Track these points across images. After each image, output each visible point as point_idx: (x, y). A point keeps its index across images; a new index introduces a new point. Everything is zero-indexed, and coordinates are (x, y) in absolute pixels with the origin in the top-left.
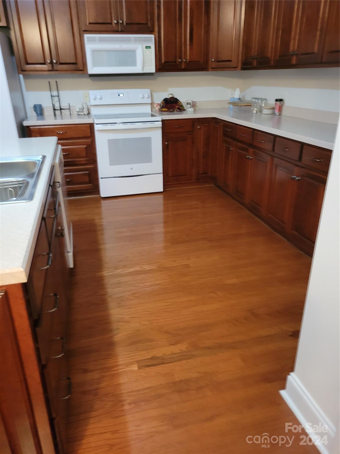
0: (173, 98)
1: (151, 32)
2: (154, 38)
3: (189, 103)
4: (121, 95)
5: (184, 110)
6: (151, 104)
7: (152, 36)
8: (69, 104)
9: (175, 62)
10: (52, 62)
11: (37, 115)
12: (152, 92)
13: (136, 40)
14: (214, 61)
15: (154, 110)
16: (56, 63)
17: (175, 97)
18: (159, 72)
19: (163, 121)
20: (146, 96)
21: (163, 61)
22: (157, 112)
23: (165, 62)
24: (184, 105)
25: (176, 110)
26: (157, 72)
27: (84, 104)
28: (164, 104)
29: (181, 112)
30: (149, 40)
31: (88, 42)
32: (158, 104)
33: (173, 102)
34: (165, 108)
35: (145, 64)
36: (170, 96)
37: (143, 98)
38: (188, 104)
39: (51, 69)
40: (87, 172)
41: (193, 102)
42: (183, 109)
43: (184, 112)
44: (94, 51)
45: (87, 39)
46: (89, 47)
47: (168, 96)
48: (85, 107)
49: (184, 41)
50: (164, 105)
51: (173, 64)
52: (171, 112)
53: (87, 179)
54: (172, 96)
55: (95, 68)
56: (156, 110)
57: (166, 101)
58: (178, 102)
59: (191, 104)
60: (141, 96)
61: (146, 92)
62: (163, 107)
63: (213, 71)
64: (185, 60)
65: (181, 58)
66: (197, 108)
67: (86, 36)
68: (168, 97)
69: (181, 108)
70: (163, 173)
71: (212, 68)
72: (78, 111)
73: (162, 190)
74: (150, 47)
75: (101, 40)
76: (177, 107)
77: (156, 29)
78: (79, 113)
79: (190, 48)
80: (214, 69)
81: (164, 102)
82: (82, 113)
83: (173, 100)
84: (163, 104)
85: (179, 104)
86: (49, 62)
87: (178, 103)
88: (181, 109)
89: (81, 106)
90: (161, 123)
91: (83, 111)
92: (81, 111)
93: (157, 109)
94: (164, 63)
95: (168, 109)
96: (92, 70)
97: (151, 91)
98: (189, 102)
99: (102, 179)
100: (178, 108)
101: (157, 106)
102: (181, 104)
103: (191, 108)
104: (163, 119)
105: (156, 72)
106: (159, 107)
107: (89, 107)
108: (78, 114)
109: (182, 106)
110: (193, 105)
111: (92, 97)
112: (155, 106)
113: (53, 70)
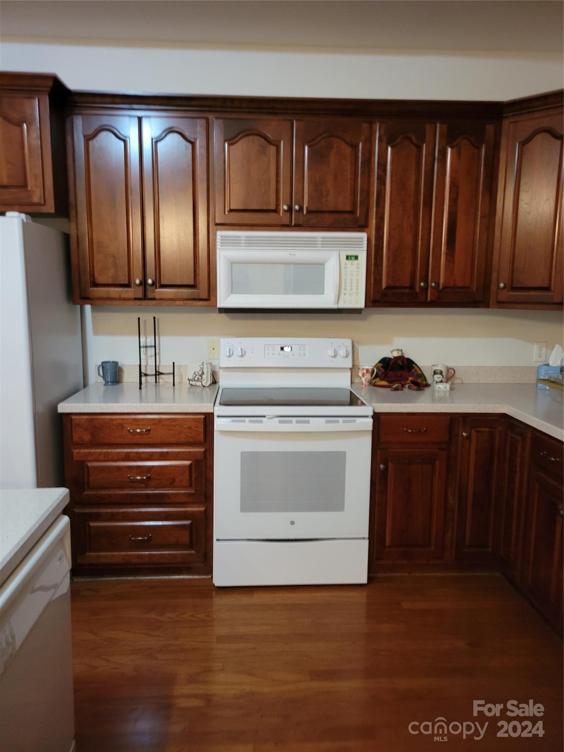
0: (401, 358)
1: (361, 227)
2: (365, 239)
3: (439, 372)
4: (287, 349)
5: (428, 385)
6: (351, 369)
7: (364, 236)
8: (174, 363)
9: (412, 287)
10: (144, 283)
11: (104, 382)
12: (356, 345)
13: (326, 243)
14: (504, 288)
15: (356, 380)
16: (154, 284)
17: (406, 356)
18: (374, 306)
19: (376, 416)
20: (342, 352)
21: (384, 285)
22: (364, 386)
23: (388, 288)
24: (428, 374)
25: (407, 386)
26: (369, 307)
27: (205, 365)
28: (379, 370)
29: (419, 392)
30: (356, 243)
31: (221, 246)
32: (367, 371)
33: (402, 368)
34: (382, 380)
35: (343, 292)
36: (396, 354)
37: (335, 356)
38: (435, 373)
39: (140, 295)
40: (188, 522)
41: (448, 369)
42: (424, 383)
43: (427, 391)
44: (232, 263)
45: (221, 240)
46: (224, 257)
47: (392, 352)
48: (205, 371)
49: (433, 246)
50: (380, 373)
51: (407, 291)
52: (396, 389)
53: (185, 537)
54: (400, 354)
55: (232, 296)
56: (362, 383)
57: (386, 363)
58: (413, 367)
59: (444, 374)
60: (331, 352)
61: (343, 345)
62: (376, 376)
63: (499, 308)
64: (433, 284)
65: (425, 279)
66: (457, 381)
67: (221, 234)
68: (391, 356)
69: (419, 381)
70: (369, 538)
71: (498, 302)
72: (191, 378)
73: (364, 580)
74: (356, 258)
75: (250, 243)
76: (410, 379)
77: (373, 222)
78: (191, 382)
79: (447, 260)
80: (502, 304)
81: (382, 367)
82: (199, 384)
83: (402, 362)
84: (378, 368)
85: (416, 371)
86: (138, 282)
87: (413, 370)
88: (420, 383)
89: (198, 369)
90: (370, 420)
91: (200, 378)
92: (196, 379)
93: (364, 381)
94: (385, 288)
95: (388, 382)
96: (225, 299)
97: (353, 342)
98: (439, 368)
99: (219, 543)
100: (415, 383)
101: (363, 375)
102: (419, 372)
103: (441, 382)
104: (377, 411)
105: (366, 305)
106: (368, 376)
107: (217, 370)
108: (192, 385)
109: (422, 376)
110: (449, 375)
111: (224, 350)
112: (360, 374)
113: (145, 298)
